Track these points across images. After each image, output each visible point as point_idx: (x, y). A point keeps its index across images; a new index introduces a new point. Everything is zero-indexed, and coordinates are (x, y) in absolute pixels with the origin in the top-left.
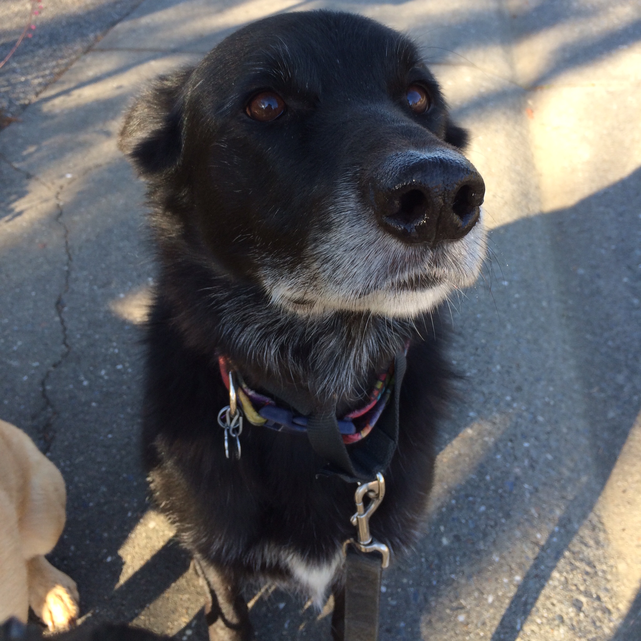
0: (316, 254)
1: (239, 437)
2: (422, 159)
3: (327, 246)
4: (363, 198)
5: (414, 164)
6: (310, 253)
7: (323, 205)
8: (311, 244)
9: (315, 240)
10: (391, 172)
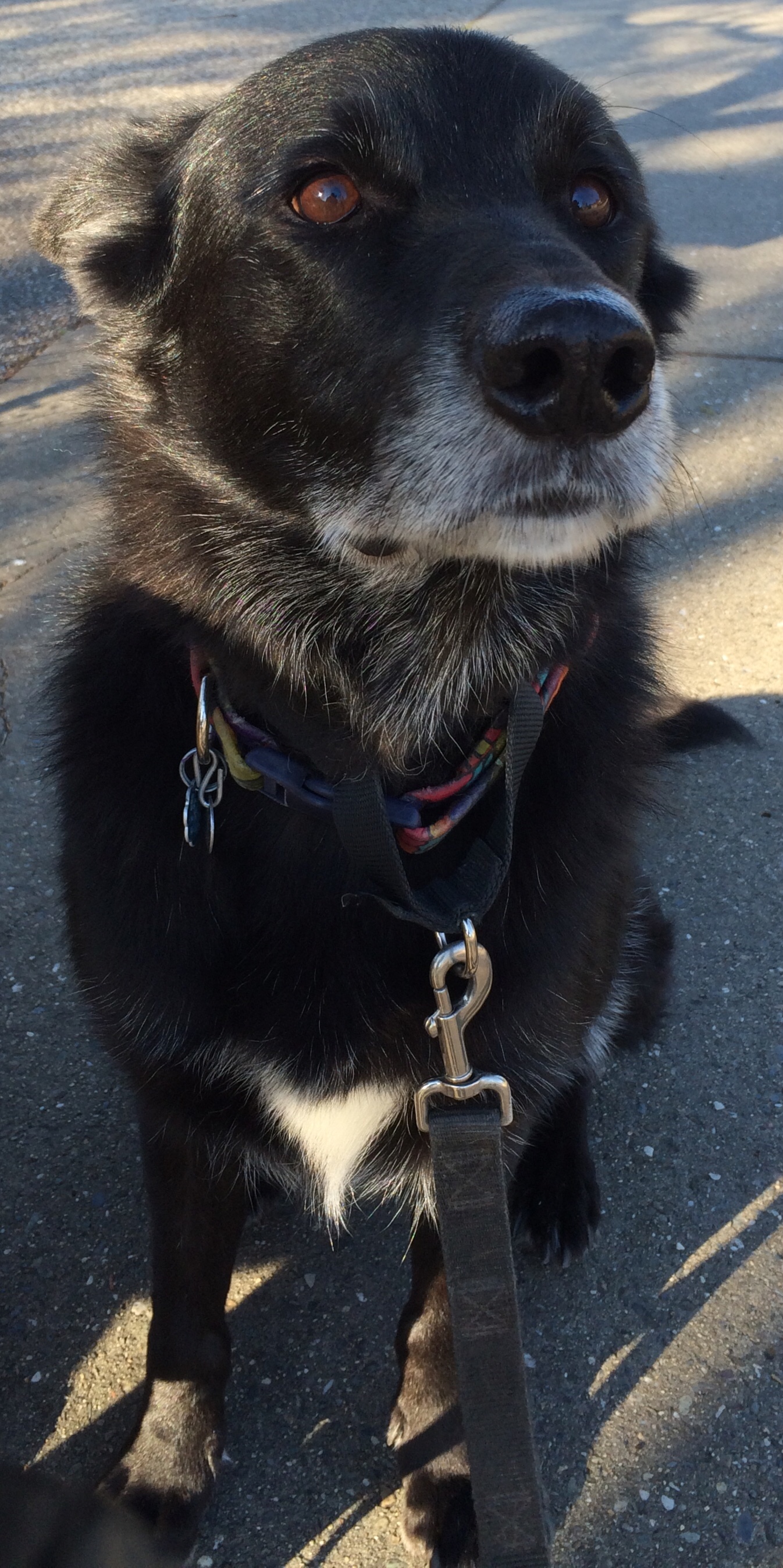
0: (391, 452)
1: (215, 809)
2: (558, 301)
3: (408, 440)
4: (465, 360)
5: (546, 307)
6: (381, 452)
7: (405, 370)
8: (383, 436)
9: (389, 430)
10: (508, 320)
